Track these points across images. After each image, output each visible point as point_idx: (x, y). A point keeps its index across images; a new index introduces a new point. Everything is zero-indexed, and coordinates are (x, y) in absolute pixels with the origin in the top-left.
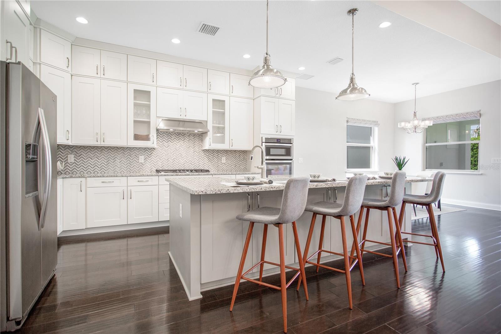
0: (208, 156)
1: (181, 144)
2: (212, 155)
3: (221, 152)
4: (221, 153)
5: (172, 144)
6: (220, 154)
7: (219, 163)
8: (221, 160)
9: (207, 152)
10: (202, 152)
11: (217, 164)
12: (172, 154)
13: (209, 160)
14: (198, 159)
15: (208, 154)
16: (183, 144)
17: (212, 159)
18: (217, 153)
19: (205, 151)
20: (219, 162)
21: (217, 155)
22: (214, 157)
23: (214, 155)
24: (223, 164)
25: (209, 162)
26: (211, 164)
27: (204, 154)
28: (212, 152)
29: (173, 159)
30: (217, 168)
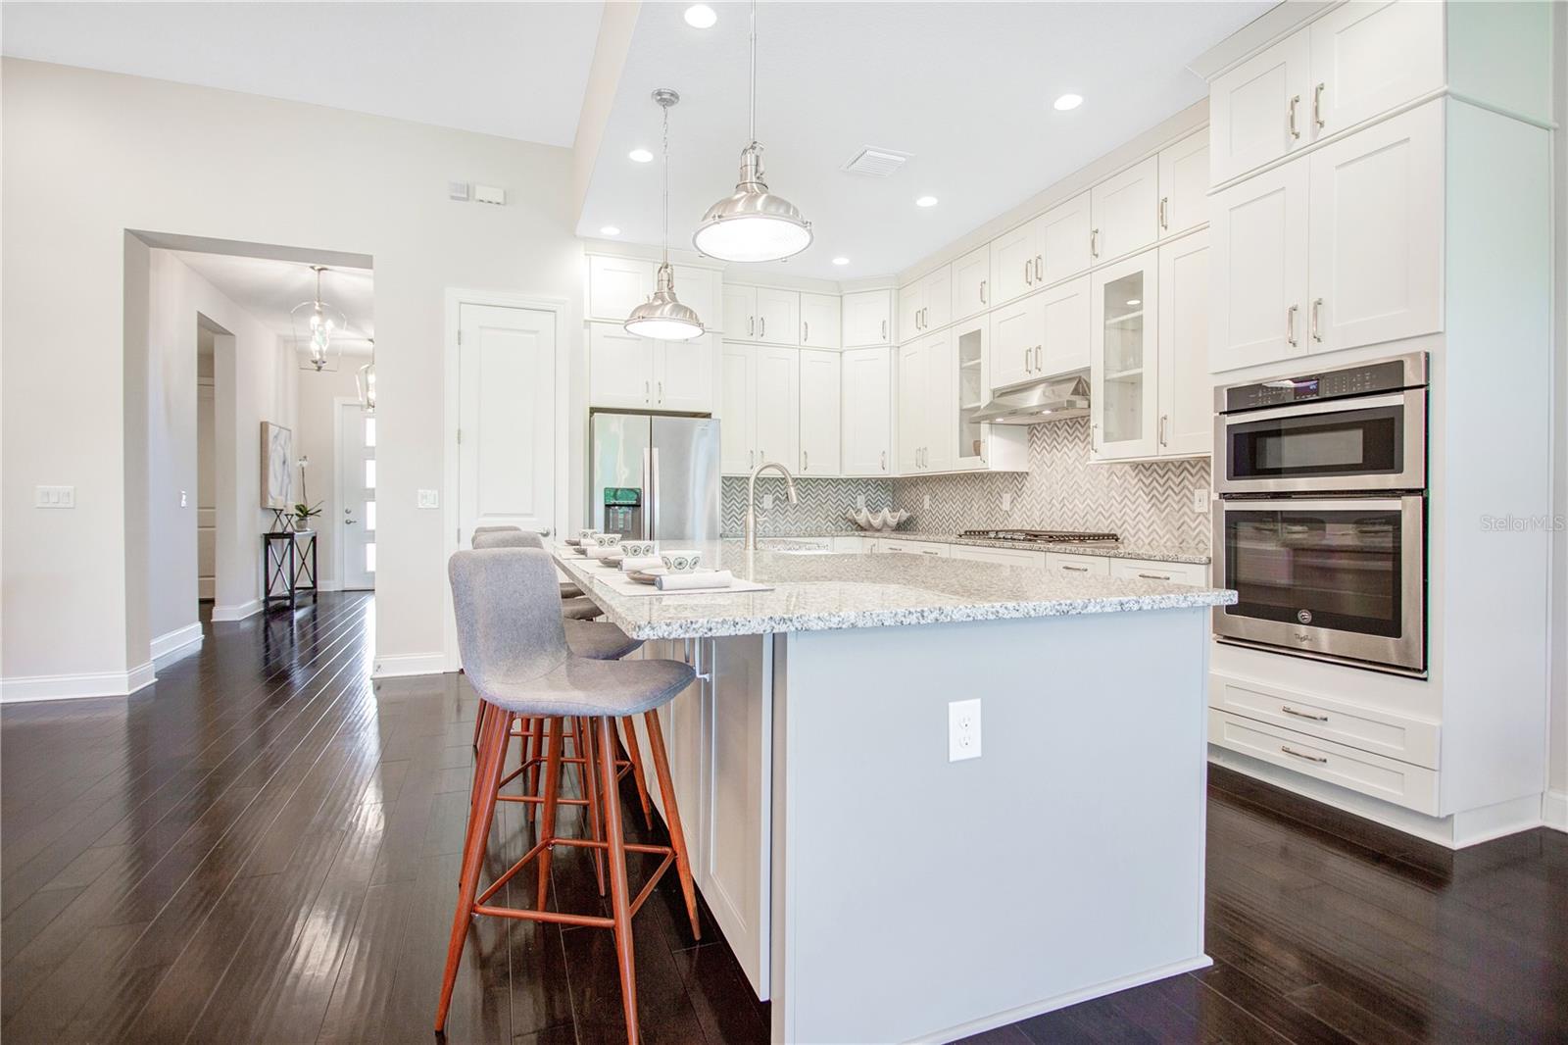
0: (1150, 488)
1: (1077, 451)
2: (1162, 481)
3: (1193, 467)
4: (1193, 471)
5: (1059, 455)
6: (1190, 477)
7: (1185, 513)
8: (1192, 503)
9: (1147, 473)
10: (1131, 472)
11: (1180, 518)
12: (1060, 484)
13: (1153, 501)
14: (1119, 500)
15: (1151, 479)
16: (1082, 453)
17: (1162, 499)
18: (1178, 472)
19: (1140, 471)
20: (1185, 509)
21: (1177, 481)
22: (1170, 492)
23: (1170, 483)
24: (1201, 518)
25: (1152, 510)
26: (1159, 517)
27: (1136, 480)
28: (1161, 473)
29: (1060, 499)
30: (1176, 534)
